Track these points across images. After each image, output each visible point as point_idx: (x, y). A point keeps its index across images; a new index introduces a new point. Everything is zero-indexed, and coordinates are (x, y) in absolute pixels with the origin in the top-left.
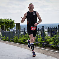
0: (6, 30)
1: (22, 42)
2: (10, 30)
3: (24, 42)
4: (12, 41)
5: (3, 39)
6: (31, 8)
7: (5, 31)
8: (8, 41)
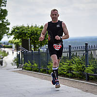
0: (33, 49)
1: (65, 73)
2: (41, 50)
3: (69, 74)
4: (44, 71)
5: (27, 68)
6: (54, 16)
7: (31, 50)
8: (36, 71)
